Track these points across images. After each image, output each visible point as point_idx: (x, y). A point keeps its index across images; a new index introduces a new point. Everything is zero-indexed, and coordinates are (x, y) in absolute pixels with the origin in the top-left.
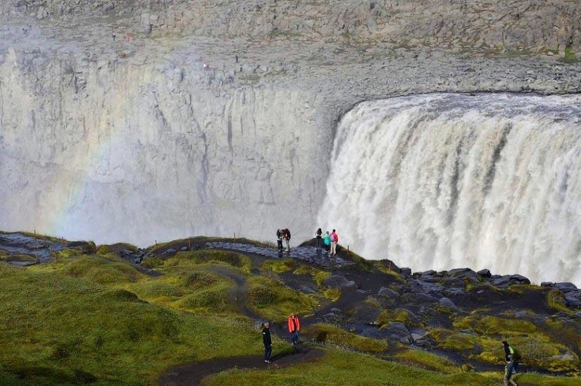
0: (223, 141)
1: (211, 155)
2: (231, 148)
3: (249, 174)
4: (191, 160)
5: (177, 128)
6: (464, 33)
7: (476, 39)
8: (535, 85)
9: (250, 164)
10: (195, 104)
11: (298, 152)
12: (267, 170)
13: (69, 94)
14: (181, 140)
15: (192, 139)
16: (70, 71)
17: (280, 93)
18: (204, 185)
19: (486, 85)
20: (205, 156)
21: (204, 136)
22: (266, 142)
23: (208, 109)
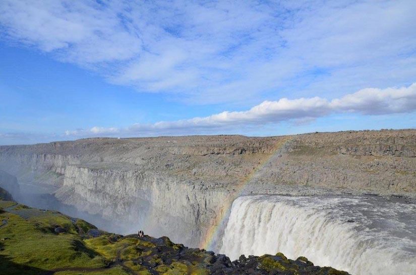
0: (204, 206)
1: (200, 210)
2: (206, 208)
3: (210, 216)
4: (194, 211)
5: (192, 202)
6: (278, 177)
7: (282, 179)
8: (291, 193)
9: (211, 213)
10: (197, 195)
11: (224, 210)
12: (215, 215)
13: (167, 191)
14: (192, 206)
15: (195, 205)
16: (167, 184)
17: (219, 193)
18: (198, 219)
19: (277, 193)
20: (198, 211)
21: (198, 205)
22: (215, 207)
23: (199, 197)
